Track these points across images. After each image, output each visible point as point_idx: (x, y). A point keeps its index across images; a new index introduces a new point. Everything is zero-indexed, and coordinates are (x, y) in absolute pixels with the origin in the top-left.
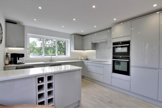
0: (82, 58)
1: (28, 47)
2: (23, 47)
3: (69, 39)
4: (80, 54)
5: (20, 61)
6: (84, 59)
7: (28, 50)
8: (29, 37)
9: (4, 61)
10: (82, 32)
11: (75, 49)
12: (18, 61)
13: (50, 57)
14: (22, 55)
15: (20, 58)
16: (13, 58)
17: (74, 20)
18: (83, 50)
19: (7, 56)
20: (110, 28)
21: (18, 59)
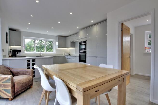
0: (66, 54)
1: (24, 46)
2: (20, 46)
3: (55, 39)
4: (64, 51)
5: (19, 55)
6: (67, 54)
7: (24, 48)
8: (25, 39)
9: (9, 54)
10: (63, 34)
11: (59, 47)
12: (17, 55)
13: (40, 52)
14: (20, 51)
15: (18, 53)
16: (14, 53)
17: (52, 28)
18: (66, 47)
19: (10, 51)
20: (78, 33)
21: (17, 54)
